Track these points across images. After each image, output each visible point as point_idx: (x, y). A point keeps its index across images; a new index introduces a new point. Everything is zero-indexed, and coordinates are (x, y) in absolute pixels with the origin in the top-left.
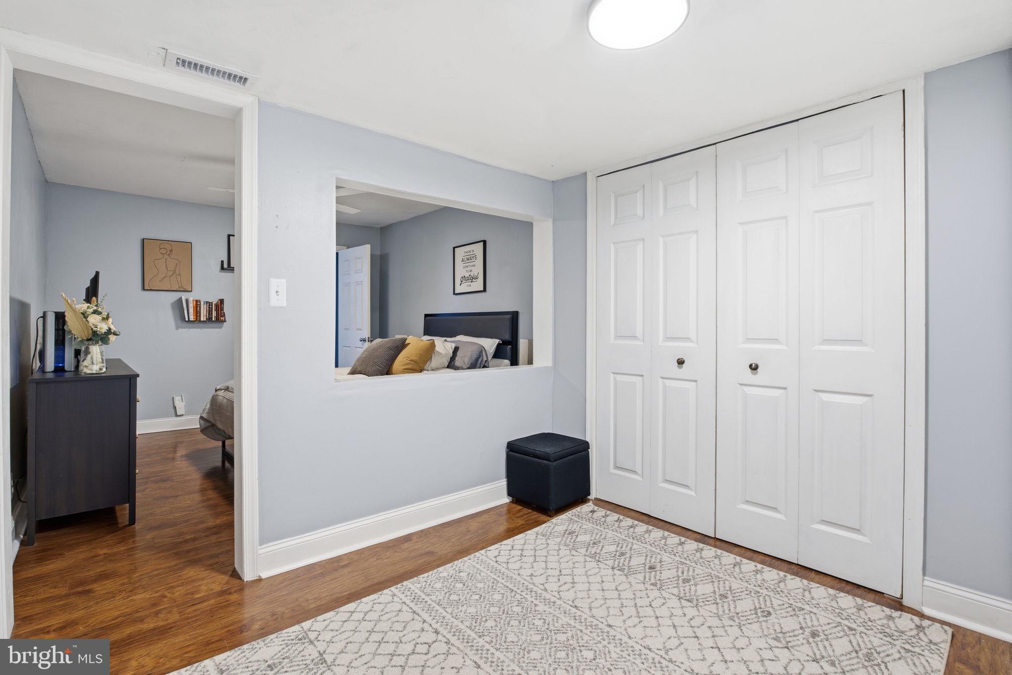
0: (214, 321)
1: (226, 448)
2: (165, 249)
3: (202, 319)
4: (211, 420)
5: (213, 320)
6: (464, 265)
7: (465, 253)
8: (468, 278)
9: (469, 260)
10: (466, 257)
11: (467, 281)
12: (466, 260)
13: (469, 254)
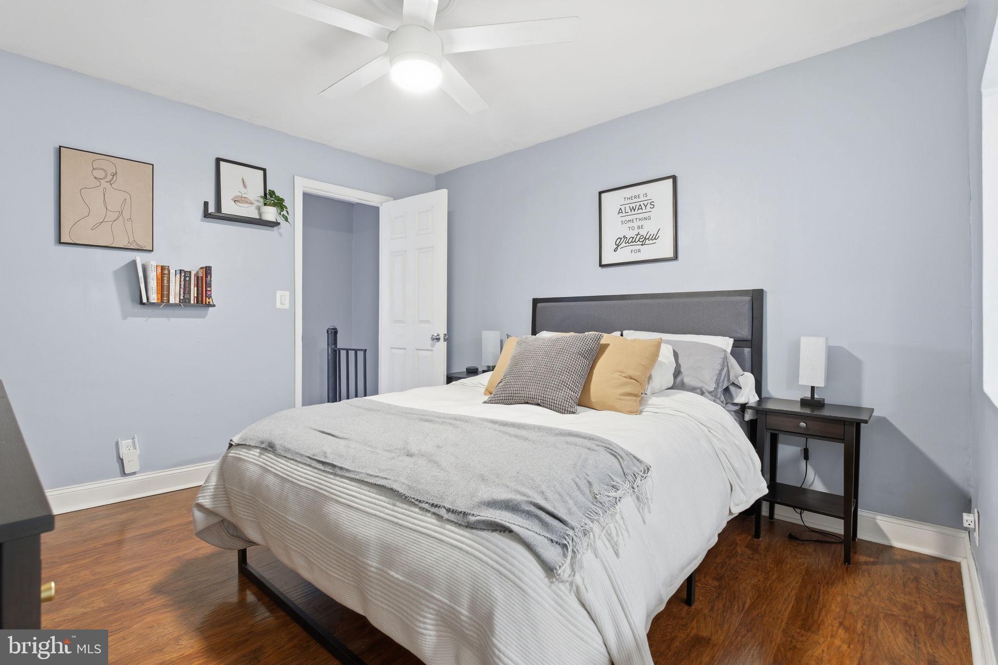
0: (193, 306)
1: (248, 561)
2: (101, 169)
3: (172, 301)
4: (223, 511)
5: (192, 302)
6: (624, 219)
7: (626, 199)
8: (633, 238)
9: (634, 210)
10: (627, 207)
11: (631, 244)
12: (629, 211)
13: (639, 200)
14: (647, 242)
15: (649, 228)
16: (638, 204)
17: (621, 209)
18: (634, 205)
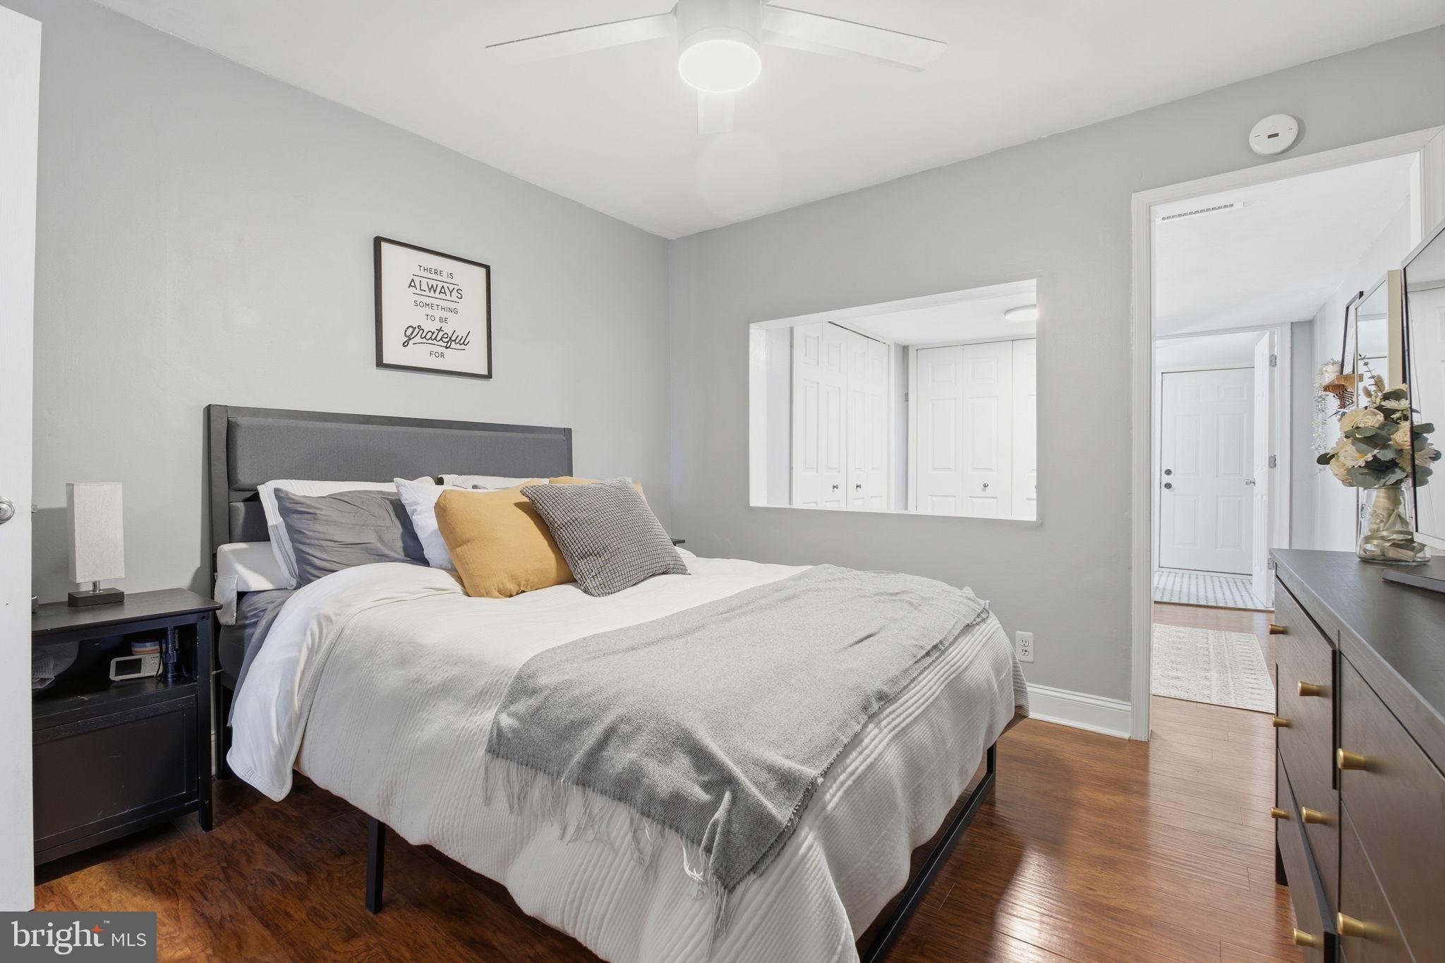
6: (419, 299)
7: (422, 268)
8: (433, 333)
9: (435, 291)
10: (424, 281)
11: (430, 341)
12: (427, 289)
13: (438, 277)
14: (453, 345)
15: (454, 326)
16: (440, 285)
17: (413, 280)
18: (435, 283)
